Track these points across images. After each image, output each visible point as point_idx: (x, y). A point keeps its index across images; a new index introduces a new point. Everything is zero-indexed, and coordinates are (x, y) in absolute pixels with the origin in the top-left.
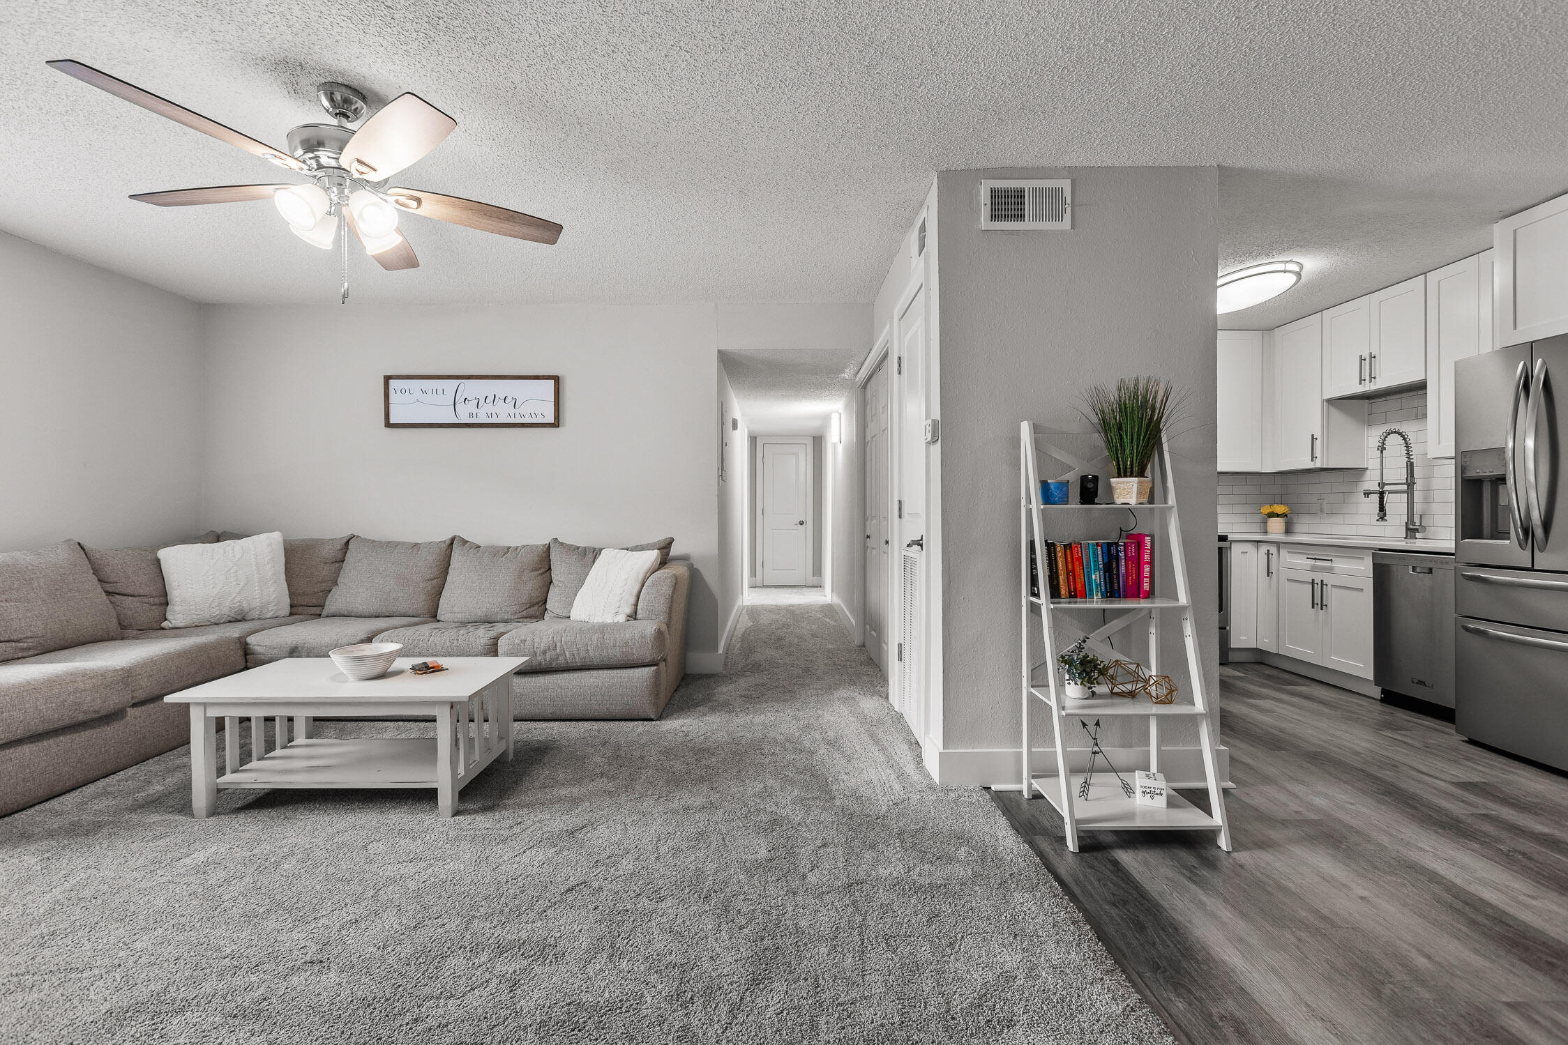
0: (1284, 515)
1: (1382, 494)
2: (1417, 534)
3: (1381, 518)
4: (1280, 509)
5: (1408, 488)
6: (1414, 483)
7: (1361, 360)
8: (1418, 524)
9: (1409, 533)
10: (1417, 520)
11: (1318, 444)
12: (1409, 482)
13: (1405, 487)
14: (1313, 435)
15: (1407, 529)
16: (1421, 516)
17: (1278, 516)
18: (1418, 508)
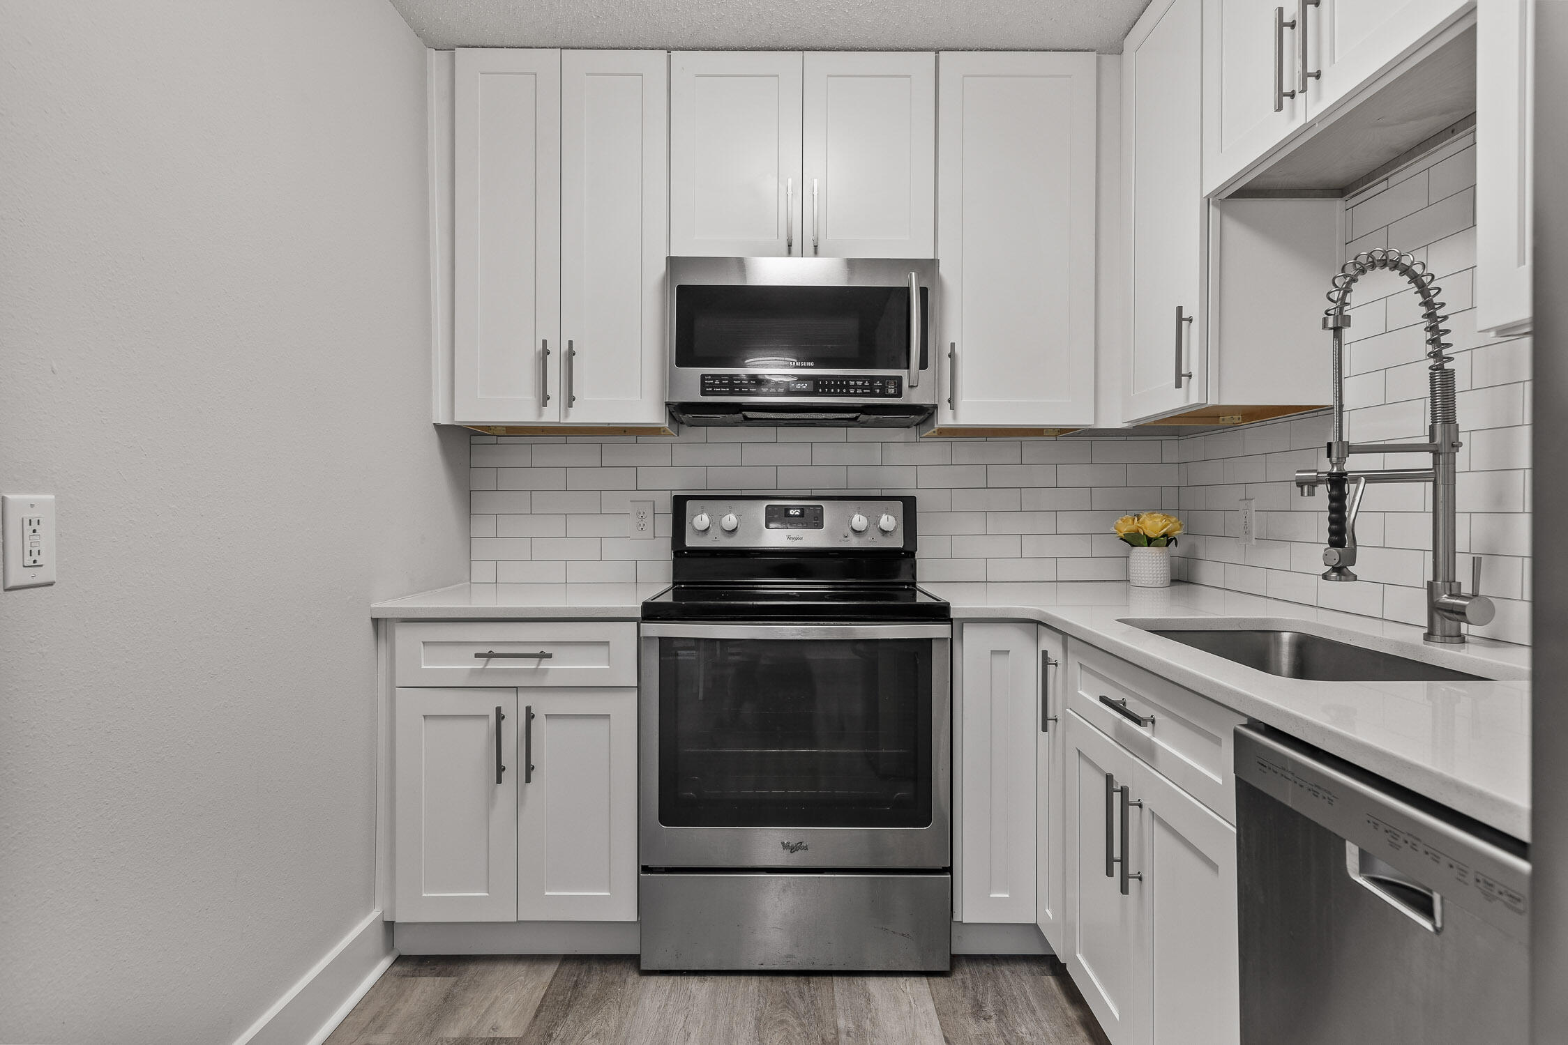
0: (1168, 539)
1: (1338, 482)
2: (1464, 626)
3: (1335, 569)
4: (1153, 524)
5: (1435, 463)
6: (1455, 446)
7: (1281, 25)
8: (1466, 589)
9: (1437, 618)
10: (1463, 575)
11: (1193, 333)
12: (1438, 440)
13: (1424, 461)
14: (1180, 309)
15: (1435, 608)
16: (1476, 564)
17: (1150, 542)
18: (1466, 534)
